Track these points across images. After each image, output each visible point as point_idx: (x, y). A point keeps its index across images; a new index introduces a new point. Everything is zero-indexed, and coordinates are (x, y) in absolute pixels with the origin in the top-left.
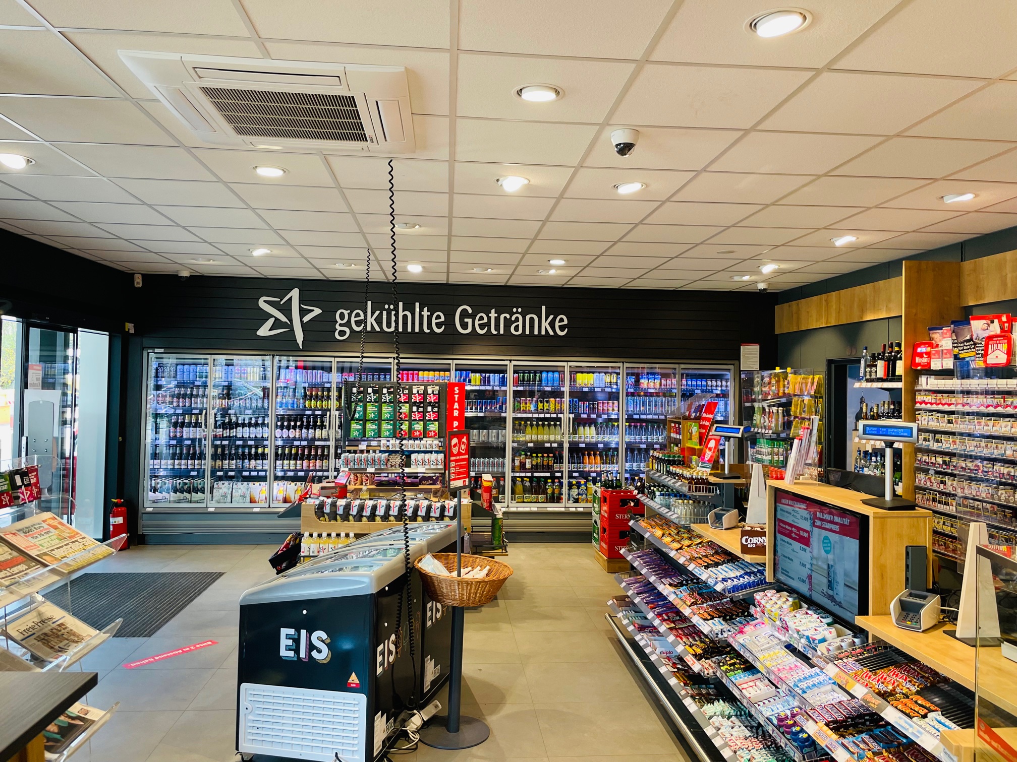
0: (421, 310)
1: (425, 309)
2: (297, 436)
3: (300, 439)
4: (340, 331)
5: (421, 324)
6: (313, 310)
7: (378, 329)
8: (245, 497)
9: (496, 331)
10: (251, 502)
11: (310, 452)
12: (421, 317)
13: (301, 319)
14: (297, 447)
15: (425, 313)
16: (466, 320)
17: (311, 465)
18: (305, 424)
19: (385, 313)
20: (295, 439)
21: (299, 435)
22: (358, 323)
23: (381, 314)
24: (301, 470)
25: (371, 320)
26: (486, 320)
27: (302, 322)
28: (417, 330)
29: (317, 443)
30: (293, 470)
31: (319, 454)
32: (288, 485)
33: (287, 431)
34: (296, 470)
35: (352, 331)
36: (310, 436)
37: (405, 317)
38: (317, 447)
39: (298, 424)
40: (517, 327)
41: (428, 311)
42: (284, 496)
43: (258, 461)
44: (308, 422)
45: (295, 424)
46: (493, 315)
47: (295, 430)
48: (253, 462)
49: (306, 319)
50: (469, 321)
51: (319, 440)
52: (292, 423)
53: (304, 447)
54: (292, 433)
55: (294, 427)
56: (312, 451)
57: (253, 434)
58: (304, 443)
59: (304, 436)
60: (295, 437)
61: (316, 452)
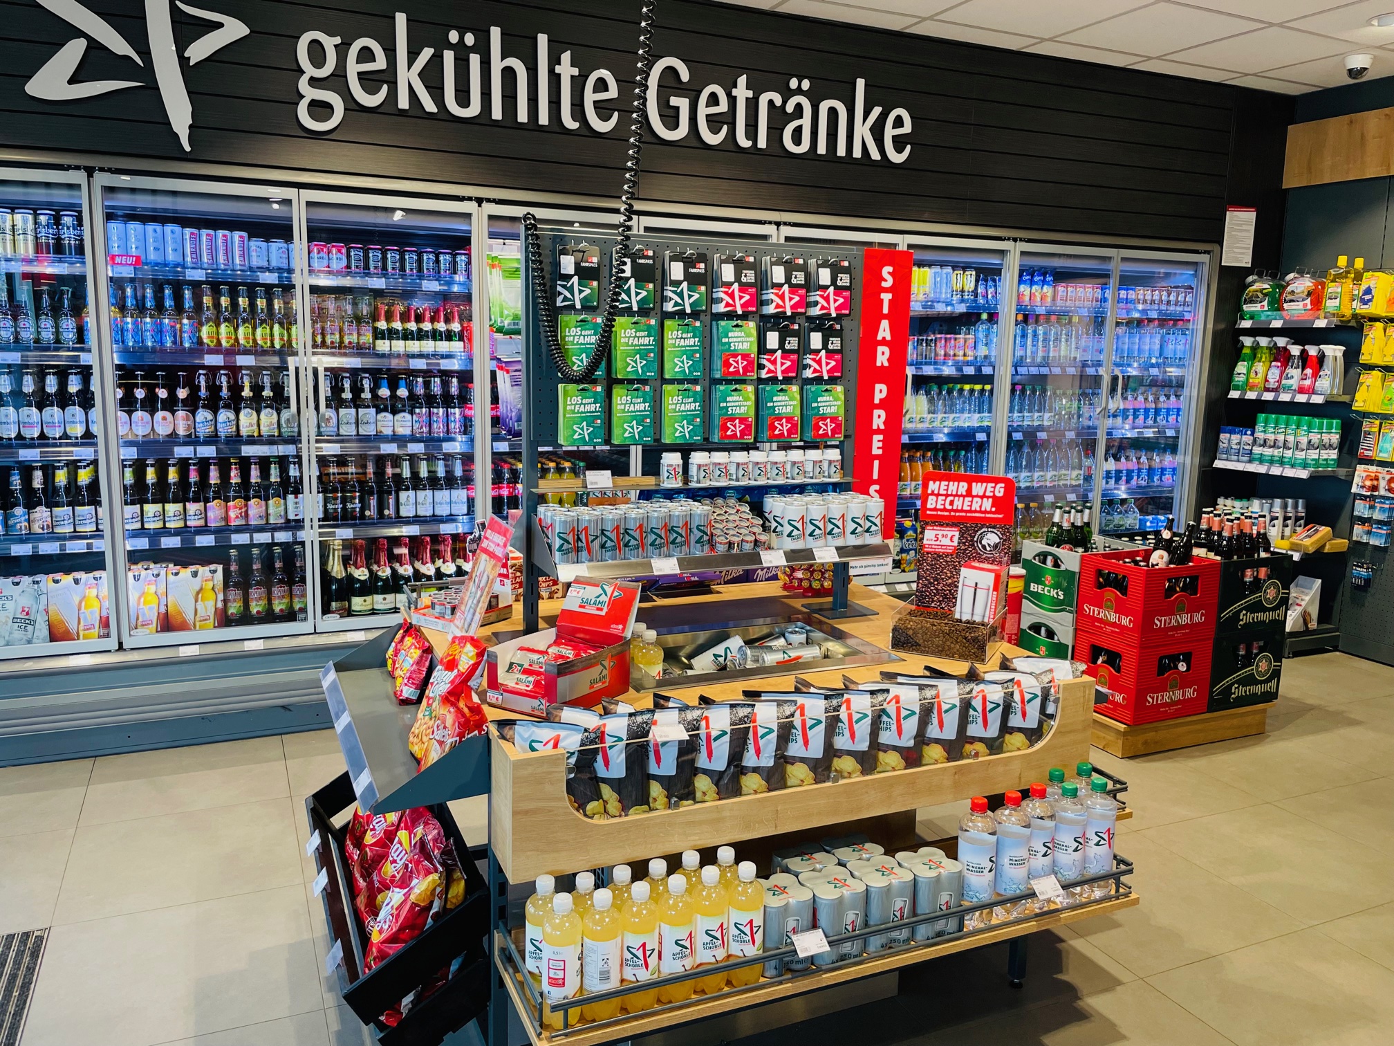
0: (554, 60)
1: (566, 57)
2: (181, 432)
3: (193, 440)
4: (314, 104)
5: (555, 103)
6: (219, 25)
7: (430, 106)
8: (32, 623)
9: (748, 139)
10: (53, 638)
11: (225, 476)
12: (555, 79)
13: (181, 50)
14: (183, 464)
15: (566, 70)
16: (674, 101)
17: (232, 514)
18: (203, 393)
19: (449, 56)
20: (173, 438)
21: (188, 428)
22: (370, 81)
23: (437, 60)
24: (204, 530)
25: (408, 76)
26: (723, 107)
27: (183, 61)
28: (544, 119)
29: (247, 451)
30: (177, 532)
31: (253, 480)
32: (171, 578)
33: (146, 416)
34: (184, 532)
35: (353, 106)
36: (224, 430)
37: (509, 73)
38: (245, 464)
39: (182, 393)
40: (798, 132)
41: (572, 65)
42: (163, 610)
43: (57, 511)
44: (214, 389)
45: (172, 394)
46: (742, 92)
47: (173, 412)
48: (41, 513)
49: (200, 50)
50: (682, 103)
51: (251, 441)
52: (162, 393)
53: (204, 464)
54: (164, 423)
55: (171, 404)
56: (233, 473)
57: (31, 426)
58: (208, 451)
59: (204, 430)
60: (174, 435)
61: (245, 475)
